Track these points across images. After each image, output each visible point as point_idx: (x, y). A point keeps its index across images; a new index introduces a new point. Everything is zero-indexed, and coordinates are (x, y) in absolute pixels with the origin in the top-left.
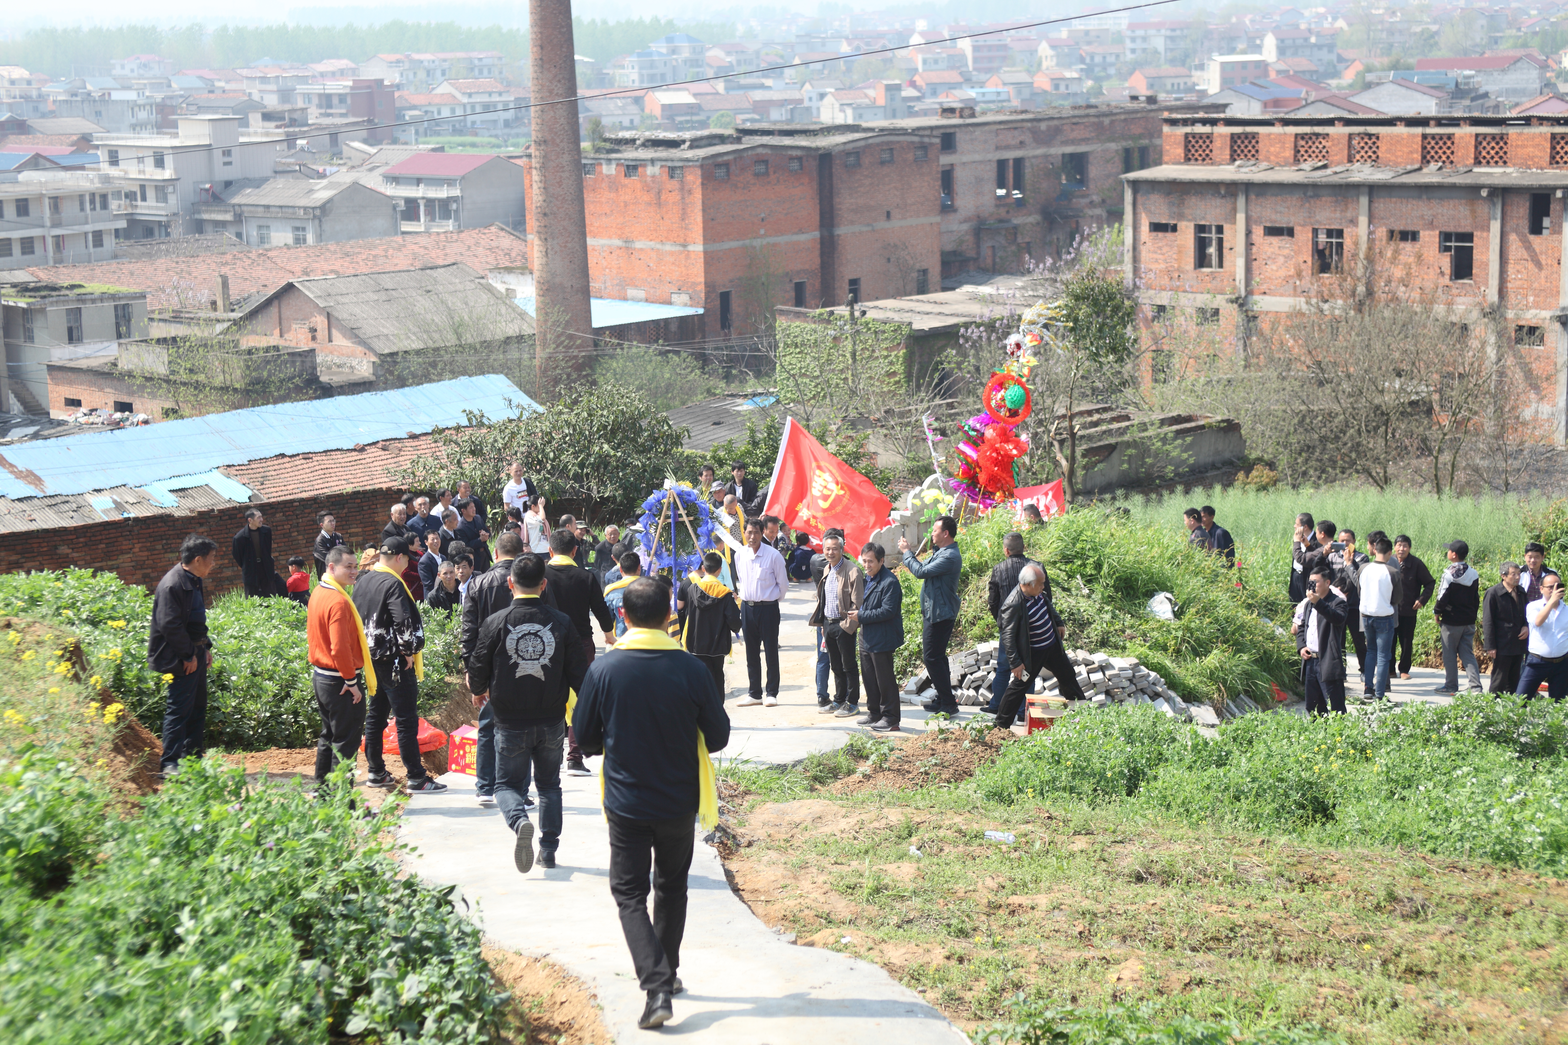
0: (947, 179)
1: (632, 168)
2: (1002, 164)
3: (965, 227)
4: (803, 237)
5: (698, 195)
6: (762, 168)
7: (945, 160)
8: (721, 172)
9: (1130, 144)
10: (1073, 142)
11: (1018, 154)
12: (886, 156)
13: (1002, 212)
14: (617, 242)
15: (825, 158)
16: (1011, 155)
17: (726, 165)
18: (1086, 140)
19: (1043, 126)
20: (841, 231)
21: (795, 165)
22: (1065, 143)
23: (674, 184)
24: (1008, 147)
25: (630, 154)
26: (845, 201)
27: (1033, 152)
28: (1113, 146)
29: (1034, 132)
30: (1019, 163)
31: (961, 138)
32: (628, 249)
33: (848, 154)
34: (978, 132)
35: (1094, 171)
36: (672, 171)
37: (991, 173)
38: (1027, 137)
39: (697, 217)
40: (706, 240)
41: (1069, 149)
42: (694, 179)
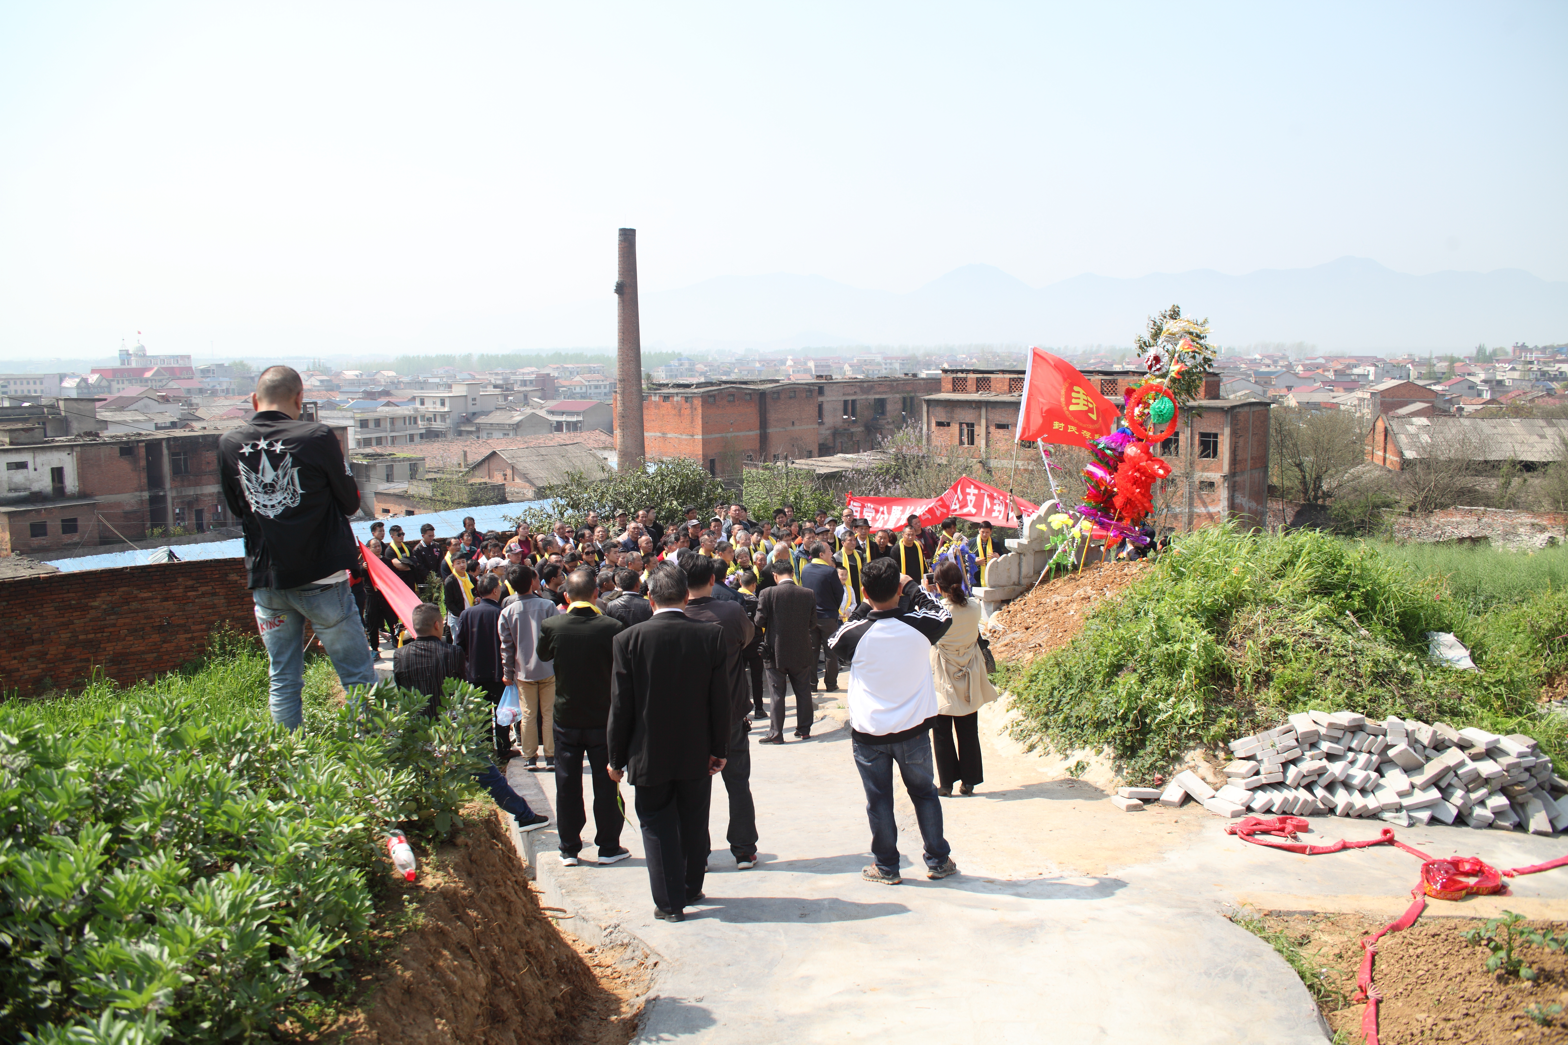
0: (820, 407)
1: (666, 398)
2: (846, 402)
3: (828, 432)
4: (751, 433)
5: (700, 411)
6: (731, 398)
7: (820, 399)
8: (711, 400)
9: (905, 395)
10: (879, 393)
11: (854, 398)
12: (792, 394)
13: (846, 425)
14: (659, 434)
15: (762, 394)
16: (850, 398)
17: (714, 396)
18: (885, 393)
19: (865, 385)
20: (770, 430)
21: (748, 397)
22: (875, 393)
23: (688, 405)
24: (849, 394)
25: (665, 391)
26: (772, 416)
27: (860, 397)
28: (898, 396)
29: (861, 388)
30: (854, 401)
31: (827, 389)
32: (664, 438)
33: (774, 393)
34: (835, 386)
35: (889, 407)
36: (687, 399)
37: (841, 407)
38: (858, 390)
39: (699, 422)
40: (703, 433)
41: (877, 397)
42: (698, 403)
